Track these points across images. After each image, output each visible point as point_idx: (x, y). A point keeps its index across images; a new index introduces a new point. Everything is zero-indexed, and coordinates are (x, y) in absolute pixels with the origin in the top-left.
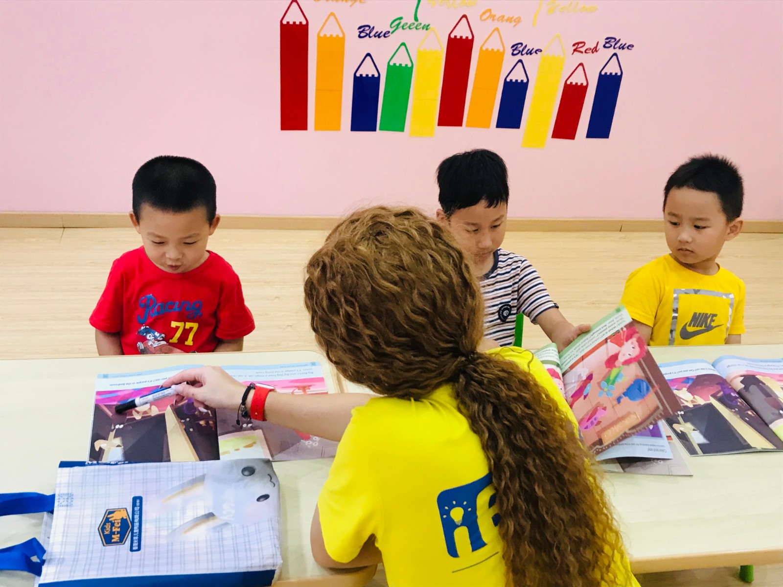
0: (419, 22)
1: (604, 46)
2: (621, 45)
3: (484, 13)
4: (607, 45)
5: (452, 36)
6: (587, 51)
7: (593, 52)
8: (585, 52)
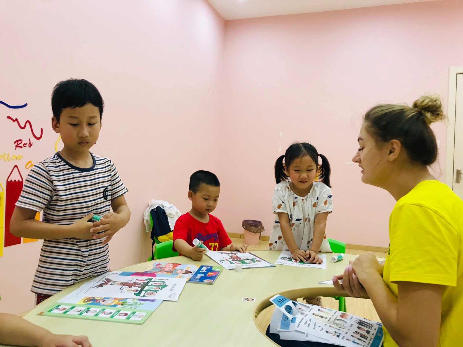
3: (27, 164)
5: (9, 180)
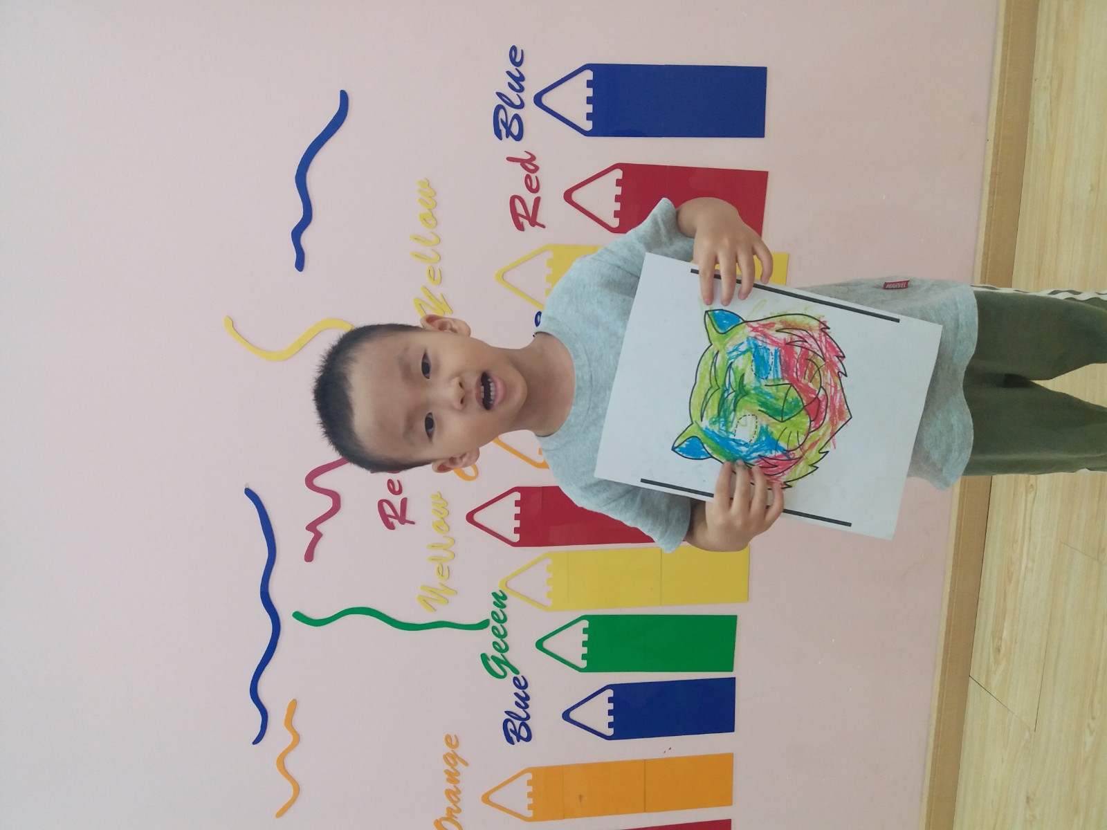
0: (489, 617)
1: (518, 138)
2: (510, 85)
4: (515, 129)
5: (516, 538)
6: (534, 186)
7: (537, 168)
8: (536, 190)
